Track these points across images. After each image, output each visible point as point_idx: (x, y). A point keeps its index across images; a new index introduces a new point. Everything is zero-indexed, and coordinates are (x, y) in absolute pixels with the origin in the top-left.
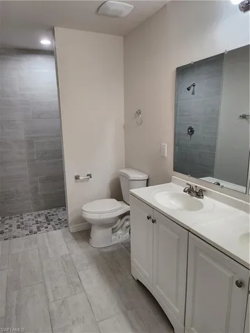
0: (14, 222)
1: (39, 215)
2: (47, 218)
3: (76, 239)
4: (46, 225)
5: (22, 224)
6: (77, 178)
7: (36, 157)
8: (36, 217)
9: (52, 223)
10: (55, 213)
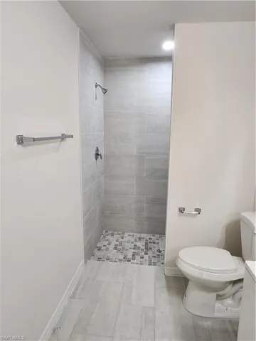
0: (114, 240)
1: (140, 239)
2: (146, 244)
3: (169, 288)
4: (143, 253)
5: (121, 244)
6: (181, 211)
7: (145, 175)
8: (136, 241)
9: (150, 253)
10: (157, 241)
